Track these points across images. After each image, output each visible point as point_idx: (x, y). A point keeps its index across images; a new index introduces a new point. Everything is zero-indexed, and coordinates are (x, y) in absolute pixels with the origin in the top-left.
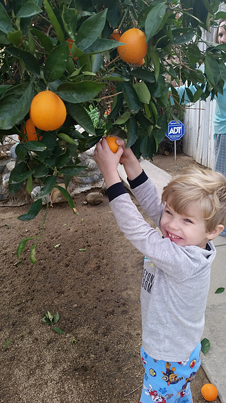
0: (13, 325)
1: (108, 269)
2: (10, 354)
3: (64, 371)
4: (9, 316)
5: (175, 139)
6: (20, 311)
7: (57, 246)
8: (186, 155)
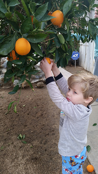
0: (5, 140)
1: (46, 115)
2: (4, 152)
3: (27, 160)
4: (3, 136)
5: (75, 59)
6: (8, 134)
7: (24, 106)
8: (80, 66)
